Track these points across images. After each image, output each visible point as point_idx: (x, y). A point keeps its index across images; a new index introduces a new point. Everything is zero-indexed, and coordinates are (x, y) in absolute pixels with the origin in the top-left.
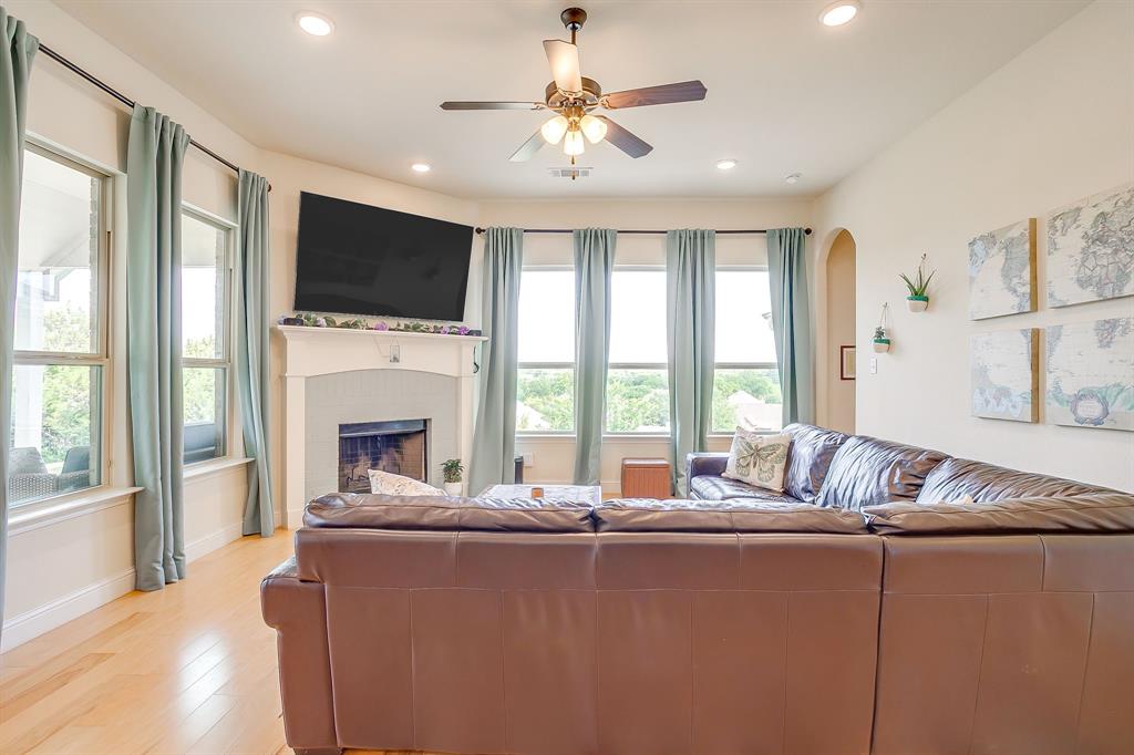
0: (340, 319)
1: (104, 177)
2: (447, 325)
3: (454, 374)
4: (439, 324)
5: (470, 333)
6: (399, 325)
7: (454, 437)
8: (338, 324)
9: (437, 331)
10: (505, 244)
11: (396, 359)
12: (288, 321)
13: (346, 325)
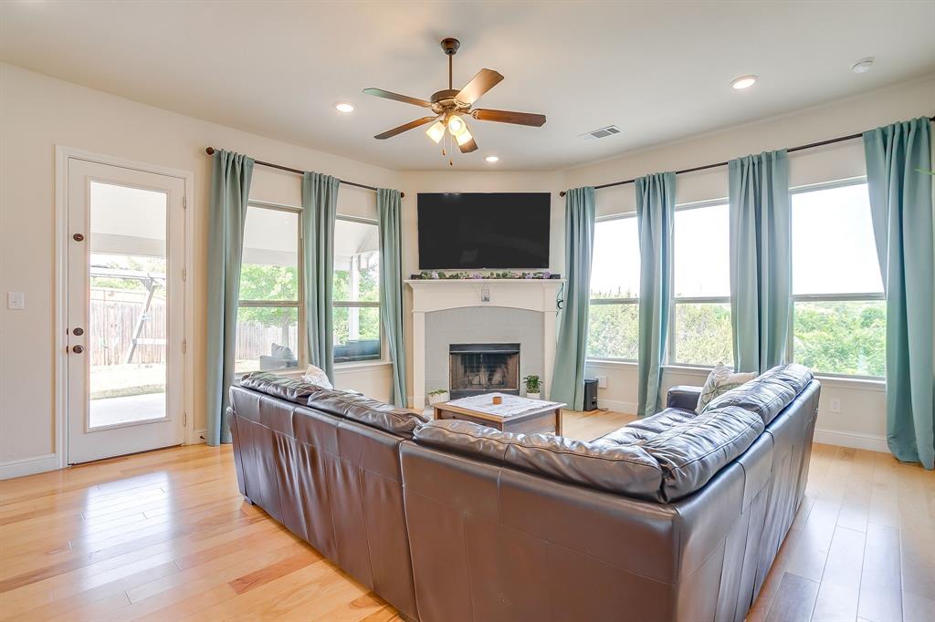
0: (448, 273)
1: (299, 212)
2: (531, 272)
3: (541, 310)
4: (526, 271)
5: (551, 277)
6: (492, 274)
7: (540, 358)
8: (447, 276)
9: (523, 277)
10: (580, 200)
11: (486, 299)
12: (413, 277)
13: (452, 277)
